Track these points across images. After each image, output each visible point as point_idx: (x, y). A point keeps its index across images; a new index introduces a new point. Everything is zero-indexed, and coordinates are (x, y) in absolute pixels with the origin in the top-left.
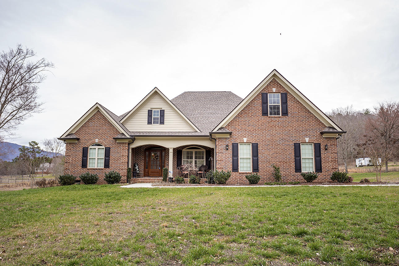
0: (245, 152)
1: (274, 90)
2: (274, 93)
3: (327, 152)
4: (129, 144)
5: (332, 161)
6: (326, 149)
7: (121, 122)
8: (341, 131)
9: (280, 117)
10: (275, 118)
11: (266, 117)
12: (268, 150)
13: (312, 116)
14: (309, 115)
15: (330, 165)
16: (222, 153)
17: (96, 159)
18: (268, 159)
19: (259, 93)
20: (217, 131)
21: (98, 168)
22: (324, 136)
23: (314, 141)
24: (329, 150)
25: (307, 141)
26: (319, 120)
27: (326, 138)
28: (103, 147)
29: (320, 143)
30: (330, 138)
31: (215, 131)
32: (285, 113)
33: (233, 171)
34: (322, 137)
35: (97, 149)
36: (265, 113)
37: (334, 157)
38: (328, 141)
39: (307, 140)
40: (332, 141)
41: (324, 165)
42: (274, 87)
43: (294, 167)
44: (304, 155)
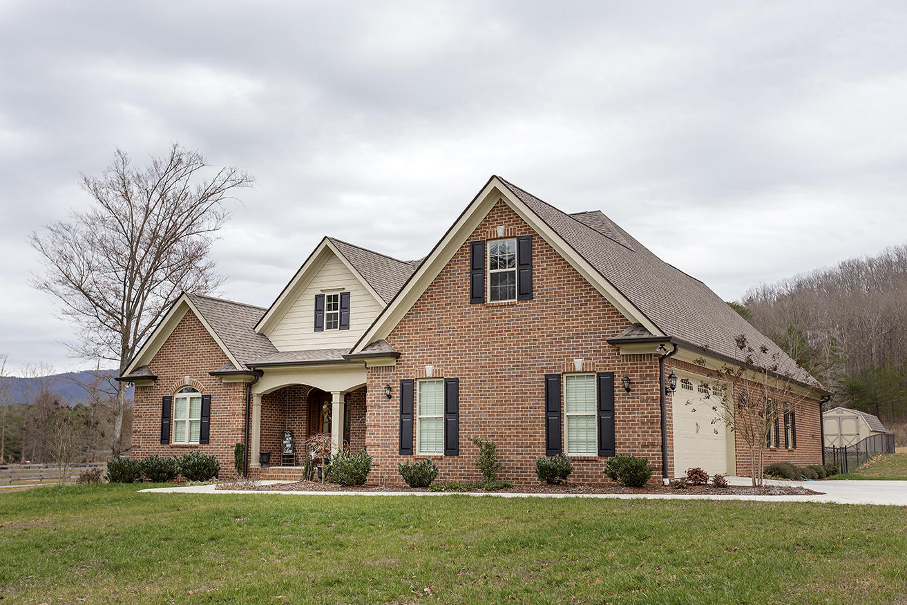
0: (430, 402)
1: (500, 230)
2: (501, 238)
3: (632, 398)
4: (249, 386)
5: (643, 423)
6: (628, 390)
7: (257, 330)
8: (660, 335)
9: (512, 305)
10: (501, 306)
11: (479, 306)
12: (481, 395)
13: (595, 296)
14: (588, 293)
15: (639, 436)
16: (379, 407)
17: (187, 423)
18: (481, 419)
19: (465, 243)
20: (364, 352)
21: (191, 443)
22: (625, 350)
23: (597, 366)
24: (638, 390)
25: (579, 368)
26: (612, 306)
27: (630, 357)
28: (199, 395)
29: (613, 373)
30: (644, 355)
31: (357, 351)
32: (526, 293)
33: (400, 454)
34: (619, 354)
35: (188, 399)
36: (477, 297)
37: (649, 413)
38: (635, 364)
39: (578, 364)
40: (644, 364)
41: (621, 436)
42: (501, 224)
43: (543, 440)
44: (572, 407)
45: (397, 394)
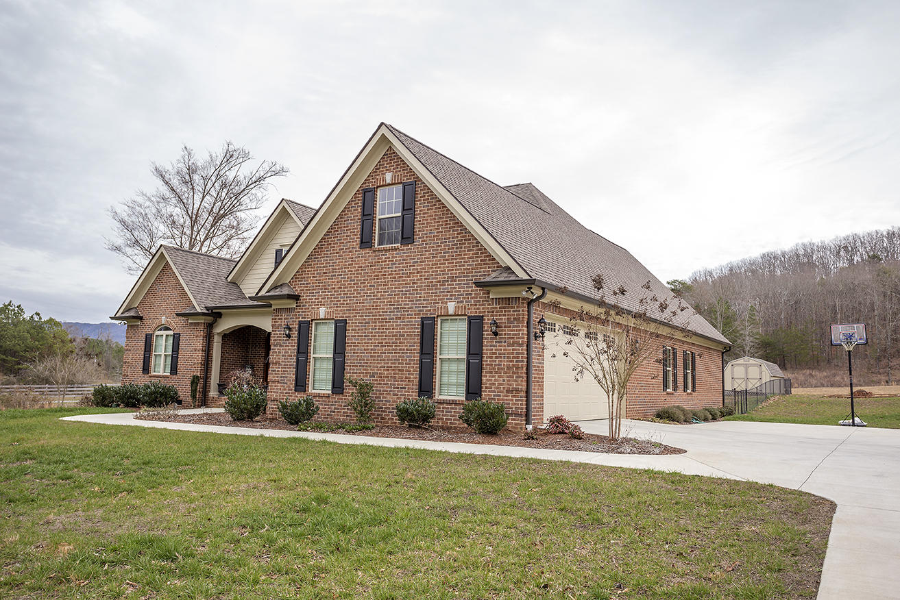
0: (323, 343)
1: (389, 177)
2: (389, 185)
3: (499, 342)
4: (210, 326)
5: (509, 368)
6: (496, 334)
7: (229, 279)
8: (526, 277)
9: (396, 249)
10: (386, 251)
11: (368, 250)
12: (365, 336)
13: (470, 240)
14: (463, 237)
15: (504, 381)
16: (281, 346)
17: (163, 356)
18: (364, 360)
19: (358, 190)
20: (267, 294)
21: (165, 374)
22: (494, 293)
23: (469, 309)
24: (505, 334)
25: (451, 311)
26: (485, 249)
27: (499, 300)
28: (171, 333)
29: (483, 316)
30: (509, 298)
31: (263, 293)
32: (407, 238)
33: (295, 391)
34: (489, 297)
35: (165, 336)
36: (366, 242)
37: (515, 358)
38: (503, 308)
39: (451, 307)
40: (512, 307)
41: (488, 381)
42: (389, 170)
43: (416, 381)
44: (445, 350)
45: (295, 334)
